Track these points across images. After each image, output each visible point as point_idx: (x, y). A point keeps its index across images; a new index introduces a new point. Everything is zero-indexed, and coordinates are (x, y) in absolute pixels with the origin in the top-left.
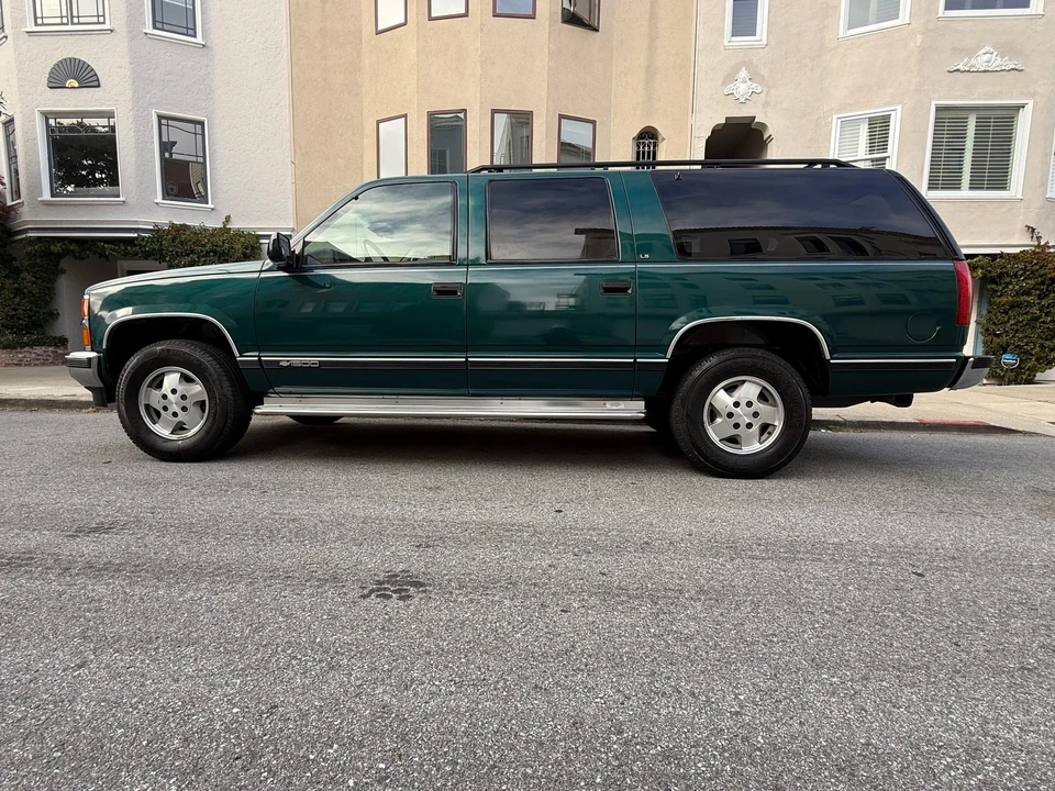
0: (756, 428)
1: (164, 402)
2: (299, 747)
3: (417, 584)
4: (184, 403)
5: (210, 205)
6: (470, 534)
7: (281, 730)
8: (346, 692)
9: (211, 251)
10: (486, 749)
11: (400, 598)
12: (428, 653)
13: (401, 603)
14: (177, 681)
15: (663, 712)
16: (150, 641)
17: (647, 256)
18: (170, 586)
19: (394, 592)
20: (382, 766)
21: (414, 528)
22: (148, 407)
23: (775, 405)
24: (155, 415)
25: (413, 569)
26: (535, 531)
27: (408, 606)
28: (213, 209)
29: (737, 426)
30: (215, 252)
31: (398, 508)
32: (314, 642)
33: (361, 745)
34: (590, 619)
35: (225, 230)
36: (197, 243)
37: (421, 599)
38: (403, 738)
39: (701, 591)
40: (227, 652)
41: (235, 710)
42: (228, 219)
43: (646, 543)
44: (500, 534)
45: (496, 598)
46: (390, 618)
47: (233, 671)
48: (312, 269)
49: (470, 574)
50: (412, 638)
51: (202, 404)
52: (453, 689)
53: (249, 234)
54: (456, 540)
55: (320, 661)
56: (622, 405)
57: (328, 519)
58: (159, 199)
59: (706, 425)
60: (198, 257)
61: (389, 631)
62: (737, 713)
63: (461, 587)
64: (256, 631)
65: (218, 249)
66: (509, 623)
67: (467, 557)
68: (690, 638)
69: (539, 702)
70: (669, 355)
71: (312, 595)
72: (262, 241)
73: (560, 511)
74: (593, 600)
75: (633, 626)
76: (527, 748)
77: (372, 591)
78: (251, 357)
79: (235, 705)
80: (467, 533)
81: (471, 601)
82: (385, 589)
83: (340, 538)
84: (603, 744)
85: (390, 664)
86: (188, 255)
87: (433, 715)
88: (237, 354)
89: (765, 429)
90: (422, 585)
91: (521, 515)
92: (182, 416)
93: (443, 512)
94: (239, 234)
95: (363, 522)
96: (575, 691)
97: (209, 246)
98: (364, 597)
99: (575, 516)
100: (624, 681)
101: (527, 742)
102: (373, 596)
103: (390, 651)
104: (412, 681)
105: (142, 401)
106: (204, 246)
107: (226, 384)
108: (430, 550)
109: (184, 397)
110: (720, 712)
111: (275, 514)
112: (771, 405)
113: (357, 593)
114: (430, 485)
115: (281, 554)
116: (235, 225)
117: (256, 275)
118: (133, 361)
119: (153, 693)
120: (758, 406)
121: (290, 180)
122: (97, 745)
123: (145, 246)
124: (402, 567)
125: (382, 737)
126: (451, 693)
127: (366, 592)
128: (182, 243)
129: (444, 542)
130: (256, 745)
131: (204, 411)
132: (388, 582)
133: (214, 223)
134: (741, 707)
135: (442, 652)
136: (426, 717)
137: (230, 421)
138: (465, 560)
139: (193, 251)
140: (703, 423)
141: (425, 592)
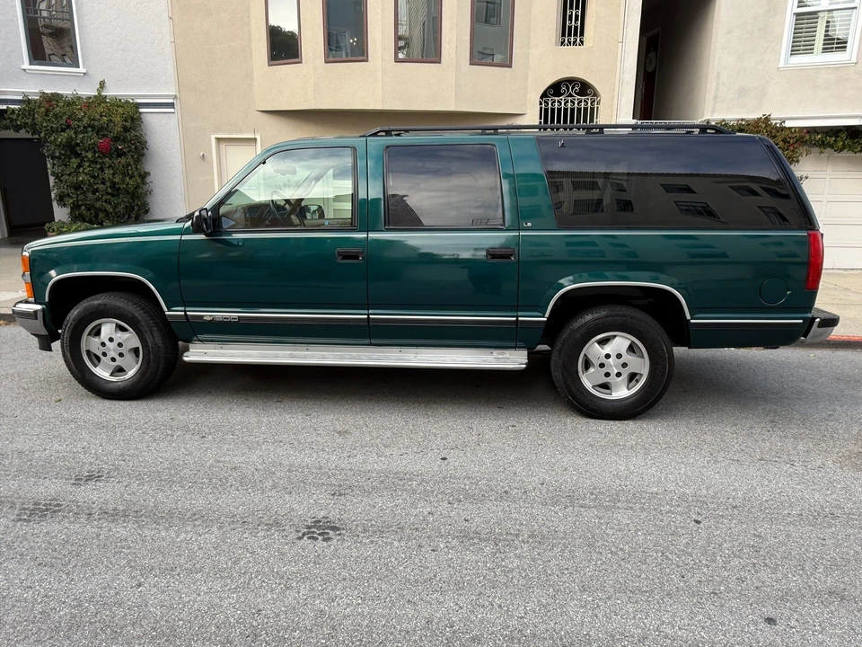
0: (625, 376)
1: (103, 349)
2: (278, 632)
3: (334, 529)
4: (120, 350)
5: (82, 69)
6: (372, 483)
7: (267, 623)
8: (298, 603)
9: (89, 126)
10: (378, 634)
11: (324, 540)
12: (344, 579)
13: (325, 544)
14: (199, 595)
15: (479, 616)
16: (172, 570)
17: (529, 224)
18: (167, 529)
19: (319, 534)
20: (324, 641)
21: (329, 477)
22: (88, 352)
23: (643, 357)
24: (96, 359)
25: (330, 516)
26: (423, 480)
27: (330, 546)
28: (85, 74)
29: (607, 375)
30: (93, 127)
31: (315, 455)
32: (273, 571)
33: (311, 631)
34: (450, 556)
35: (100, 99)
36: (72, 116)
37: (338, 540)
38: (333, 628)
39: (532, 536)
40: (222, 578)
41: (239, 612)
42: (102, 84)
43: (506, 492)
44: (395, 482)
45: (389, 540)
46: (319, 555)
47: (229, 590)
48: (230, 233)
49: (371, 520)
50: (334, 569)
51: (136, 351)
52: (360, 601)
53: (127, 102)
54: (361, 488)
55: (280, 584)
56: (508, 354)
57: (261, 467)
58: (26, 65)
59: (580, 374)
60: (76, 133)
61: (319, 564)
62: (522, 617)
63: (365, 531)
64: (235, 563)
65: (96, 123)
66: (396, 559)
67: (370, 505)
68: (511, 571)
69: (409, 610)
70: (547, 315)
71: (264, 537)
72: (141, 110)
73: (444, 459)
74: (455, 542)
75: (477, 562)
76: (400, 634)
77: (304, 534)
78: (178, 312)
79: (237, 609)
80: (369, 482)
81: (372, 542)
82: (313, 532)
83: (274, 486)
84: (441, 633)
85: (321, 586)
86: (63, 130)
87: (349, 616)
88: (165, 308)
89: (633, 377)
90: (338, 529)
91: (413, 462)
92: (120, 362)
93: (351, 459)
94: (118, 103)
95: (289, 471)
96: (431, 604)
97: (86, 120)
98: (300, 538)
99: (457, 463)
100: (461, 598)
101: (400, 631)
102: (305, 538)
103: (321, 578)
104: (336, 597)
105: (84, 348)
106: (80, 120)
107: (156, 334)
108: (342, 498)
109: (120, 345)
110: (512, 616)
111: (219, 462)
112: (639, 356)
113: (293, 536)
114: (339, 429)
115: (234, 500)
116: (110, 92)
117: (178, 237)
118: (74, 313)
119: (189, 602)
120: (627, 357)
121: (169, 39)
122: (173, 629)
123: (16, 120)
124: (323, 513)
125: (322, 627)
126: (359, 604)
127: (300, 534)
128: (56, 116)
129: (352, 490)
130: (256, 630)
131: (138, 356)
132: (314, 527)
133: (88, 91)
134: (525, 614)
135: (353, 579)
136: (345, 617)
137: (161, 366)
138: (368, 507)
139: (69, 126)
140: (577, 372)
141: (340, 534)
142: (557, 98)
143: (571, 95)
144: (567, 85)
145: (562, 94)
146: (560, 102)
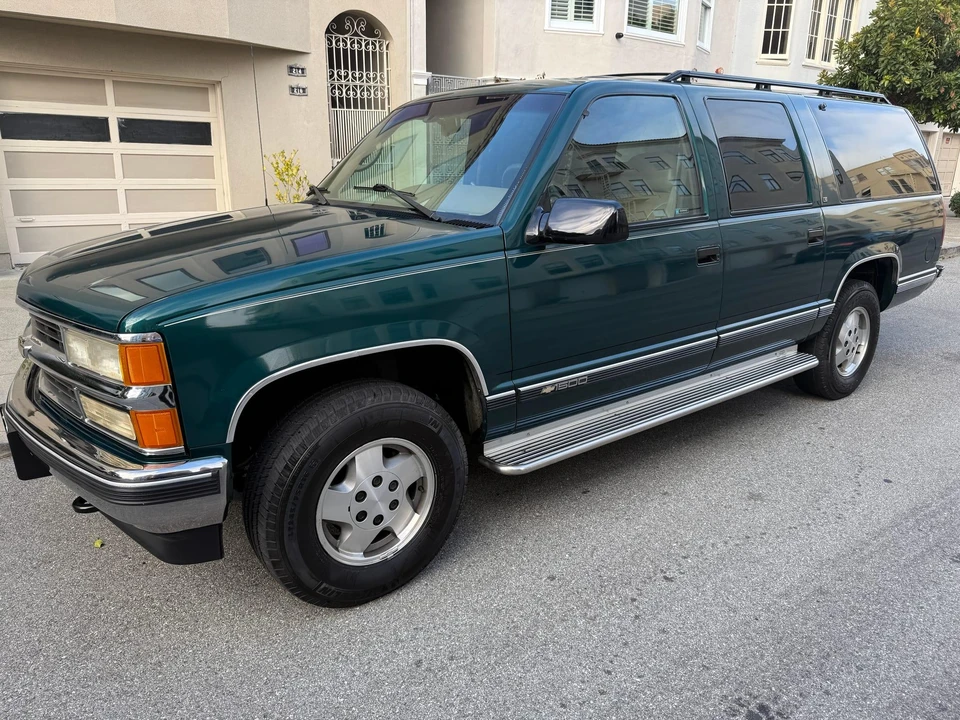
142: (341, 36)
143: (356, 34)
144: (351, 21)
145: (347, 32)
146: (346, 42)
